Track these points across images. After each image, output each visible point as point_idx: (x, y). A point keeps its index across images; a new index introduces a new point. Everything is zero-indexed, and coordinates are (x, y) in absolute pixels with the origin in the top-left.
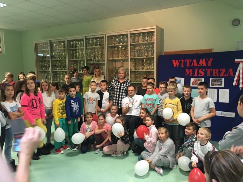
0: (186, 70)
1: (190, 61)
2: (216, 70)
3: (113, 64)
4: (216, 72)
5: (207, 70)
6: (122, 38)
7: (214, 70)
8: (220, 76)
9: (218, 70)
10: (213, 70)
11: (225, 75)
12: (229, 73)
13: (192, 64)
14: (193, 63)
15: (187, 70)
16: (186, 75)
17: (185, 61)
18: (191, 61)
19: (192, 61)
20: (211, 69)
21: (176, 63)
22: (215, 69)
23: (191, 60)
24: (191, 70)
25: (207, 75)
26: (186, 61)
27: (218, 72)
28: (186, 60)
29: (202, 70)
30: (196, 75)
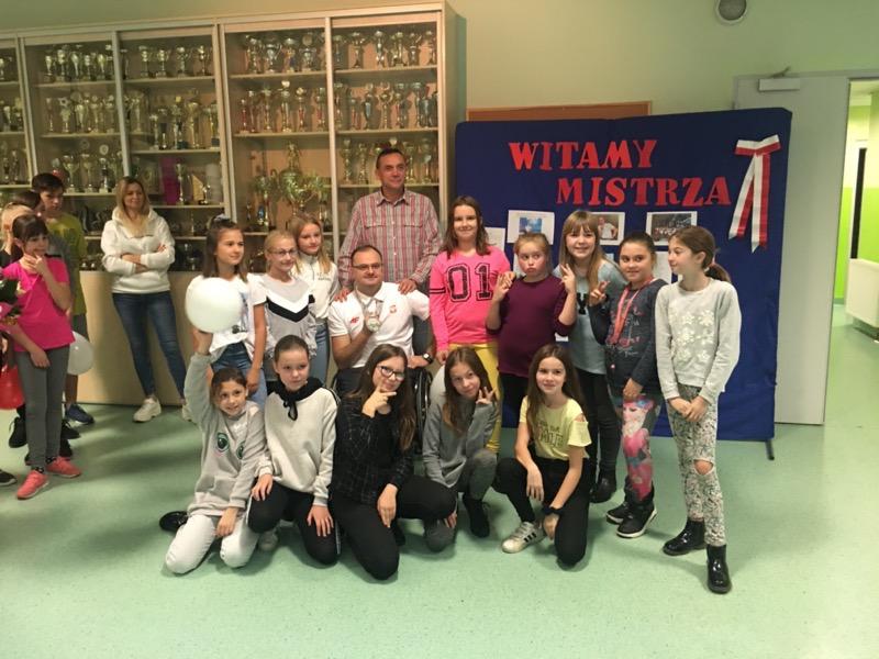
0: (560, 181)
1: (573, 148)
2: (668, 183)
3: (253, 158)
4: (667, 189)
5: (636, 183)
6: (293, 47)
7: (661, 182)
8: (681, 203)
9: (674, 184)
10: (655, 183)
11: (700, 203)
12: (715, 193)
13: (583, 160)
14: (586, 157)
15: (563, 182)
16: (560, 201)
17: (554, 146)
18: (577, 149)
19: (582, 147)
20: (651, 180)
21: (522, 156)
22: (665, 180)
23: (576, 145)
24: (578, 182)
25: (636, 203)
26: (558, 149)
27: (674, 191)
28: (558, 144)
29: (618, 184)
30: (595, 201)
